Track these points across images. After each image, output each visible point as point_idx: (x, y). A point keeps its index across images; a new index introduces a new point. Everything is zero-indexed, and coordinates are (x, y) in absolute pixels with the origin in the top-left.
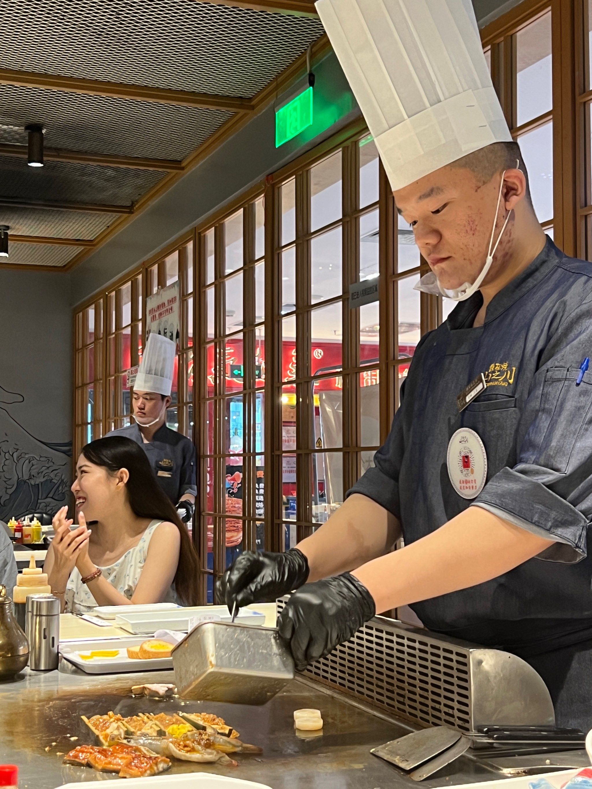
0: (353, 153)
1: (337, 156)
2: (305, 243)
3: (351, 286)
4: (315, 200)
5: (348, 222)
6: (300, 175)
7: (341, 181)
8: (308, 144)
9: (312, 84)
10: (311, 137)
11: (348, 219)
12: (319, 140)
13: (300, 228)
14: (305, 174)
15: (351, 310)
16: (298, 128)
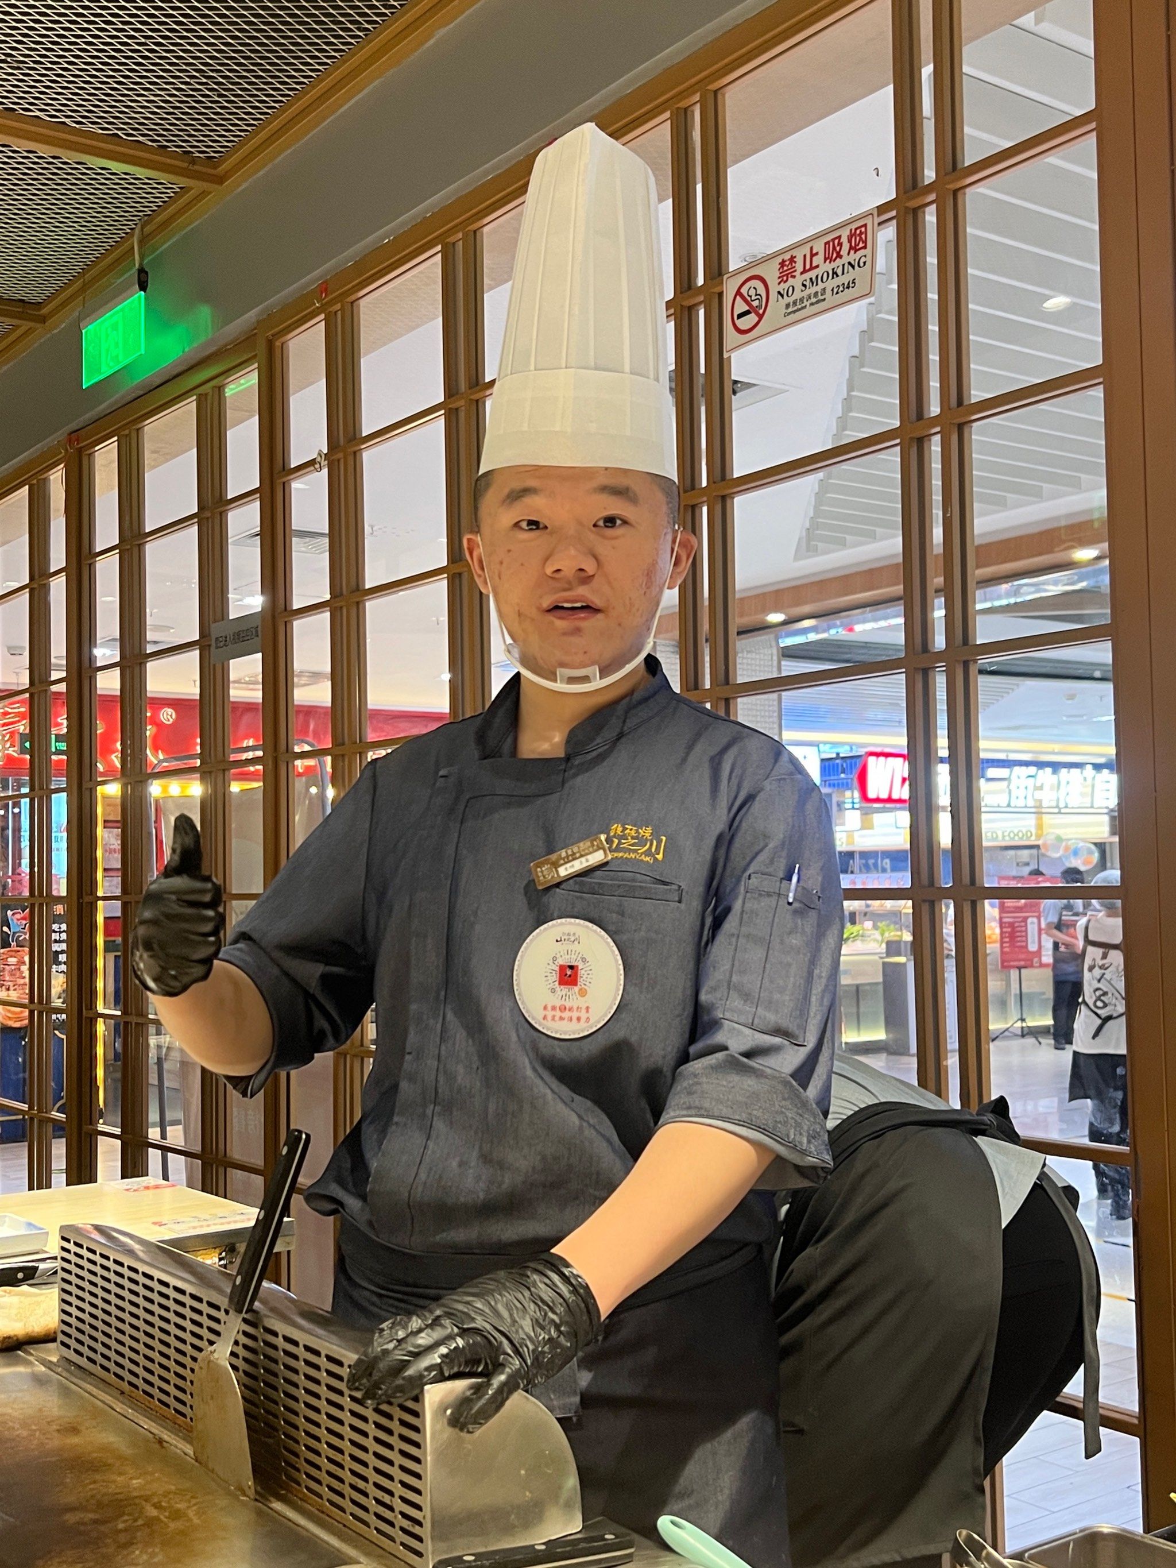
0: (216, 404)
1: (189, 408)
2: (135, 550)
3: (214, 627)
4: (152, 480)
5: (208, 518)
6: (126, 436)
7: (195, 450)
8: (137, 387)
9: (143, 287)
10: (143, 375)
11: (208, 514)
12: (158, 382)
13: (127, 524)
14: (134, 435)
15: (214, 665)
16: (121, 358)
